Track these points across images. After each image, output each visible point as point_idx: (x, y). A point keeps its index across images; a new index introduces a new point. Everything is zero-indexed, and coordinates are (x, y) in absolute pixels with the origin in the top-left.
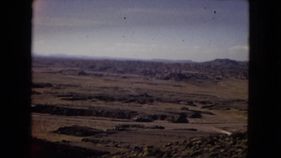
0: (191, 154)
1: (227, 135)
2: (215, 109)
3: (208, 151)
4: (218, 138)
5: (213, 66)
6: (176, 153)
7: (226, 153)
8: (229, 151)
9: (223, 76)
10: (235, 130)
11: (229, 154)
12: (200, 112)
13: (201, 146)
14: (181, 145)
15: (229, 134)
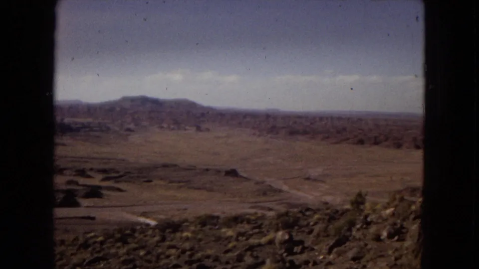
0: (87, 261)
1: (148, 225)
2: (126, 181)
3: (116, 255)
4: (134, 231)
5: (118, 109)
6: (61, 259)
7: (149, 257)
8: (154, 253)
9: (136, 125)
10: (162, 217)
11: (154, 259)
12: (100, 187)
13: (104, 246)
14: (69, 245)
15: (153, 223)
